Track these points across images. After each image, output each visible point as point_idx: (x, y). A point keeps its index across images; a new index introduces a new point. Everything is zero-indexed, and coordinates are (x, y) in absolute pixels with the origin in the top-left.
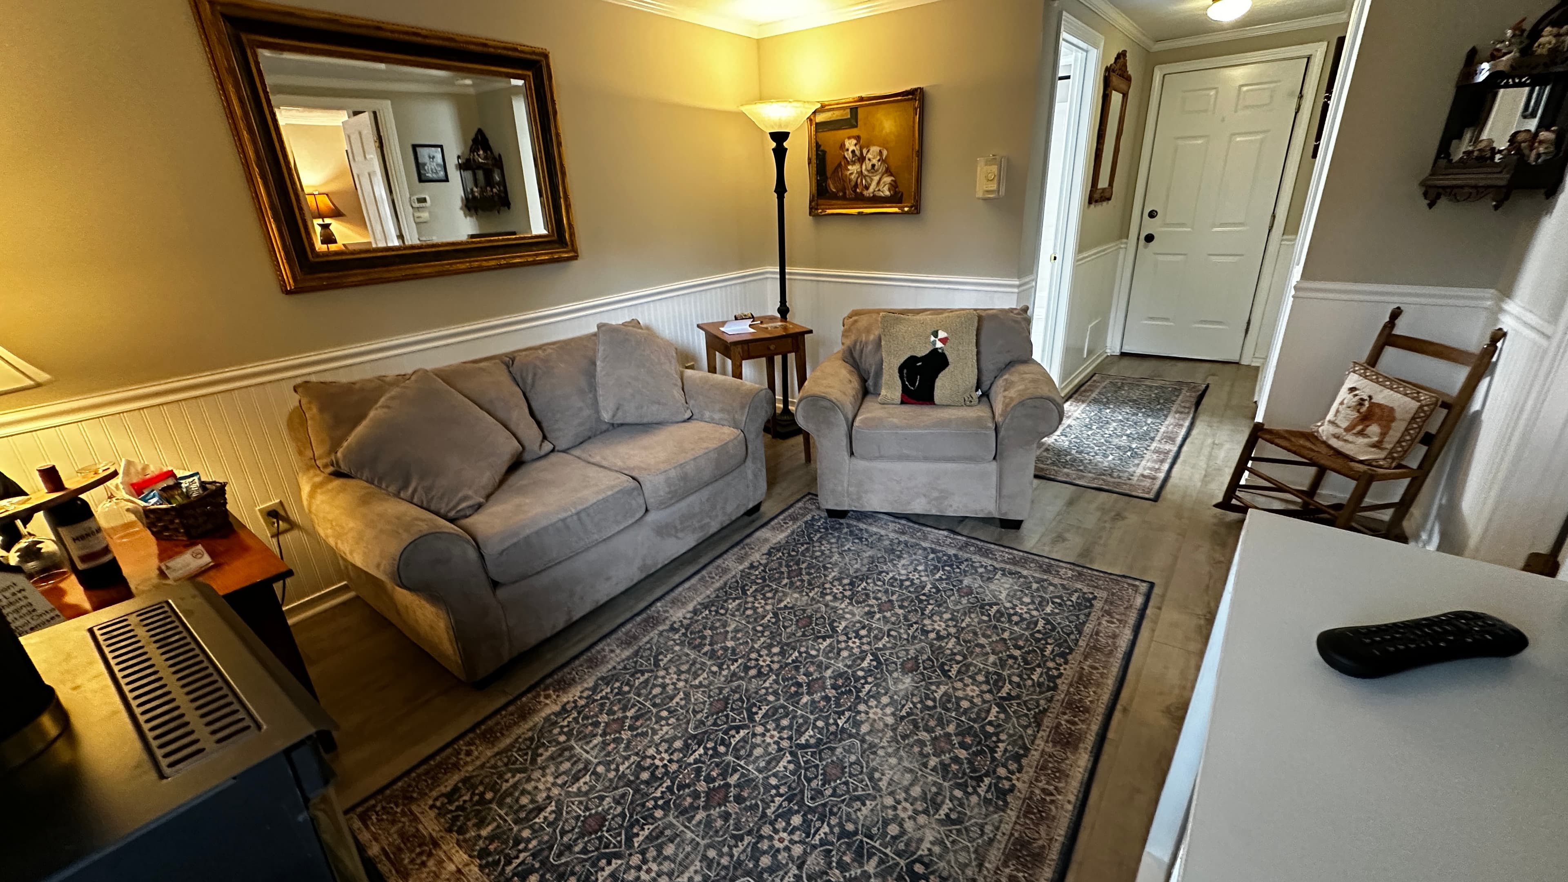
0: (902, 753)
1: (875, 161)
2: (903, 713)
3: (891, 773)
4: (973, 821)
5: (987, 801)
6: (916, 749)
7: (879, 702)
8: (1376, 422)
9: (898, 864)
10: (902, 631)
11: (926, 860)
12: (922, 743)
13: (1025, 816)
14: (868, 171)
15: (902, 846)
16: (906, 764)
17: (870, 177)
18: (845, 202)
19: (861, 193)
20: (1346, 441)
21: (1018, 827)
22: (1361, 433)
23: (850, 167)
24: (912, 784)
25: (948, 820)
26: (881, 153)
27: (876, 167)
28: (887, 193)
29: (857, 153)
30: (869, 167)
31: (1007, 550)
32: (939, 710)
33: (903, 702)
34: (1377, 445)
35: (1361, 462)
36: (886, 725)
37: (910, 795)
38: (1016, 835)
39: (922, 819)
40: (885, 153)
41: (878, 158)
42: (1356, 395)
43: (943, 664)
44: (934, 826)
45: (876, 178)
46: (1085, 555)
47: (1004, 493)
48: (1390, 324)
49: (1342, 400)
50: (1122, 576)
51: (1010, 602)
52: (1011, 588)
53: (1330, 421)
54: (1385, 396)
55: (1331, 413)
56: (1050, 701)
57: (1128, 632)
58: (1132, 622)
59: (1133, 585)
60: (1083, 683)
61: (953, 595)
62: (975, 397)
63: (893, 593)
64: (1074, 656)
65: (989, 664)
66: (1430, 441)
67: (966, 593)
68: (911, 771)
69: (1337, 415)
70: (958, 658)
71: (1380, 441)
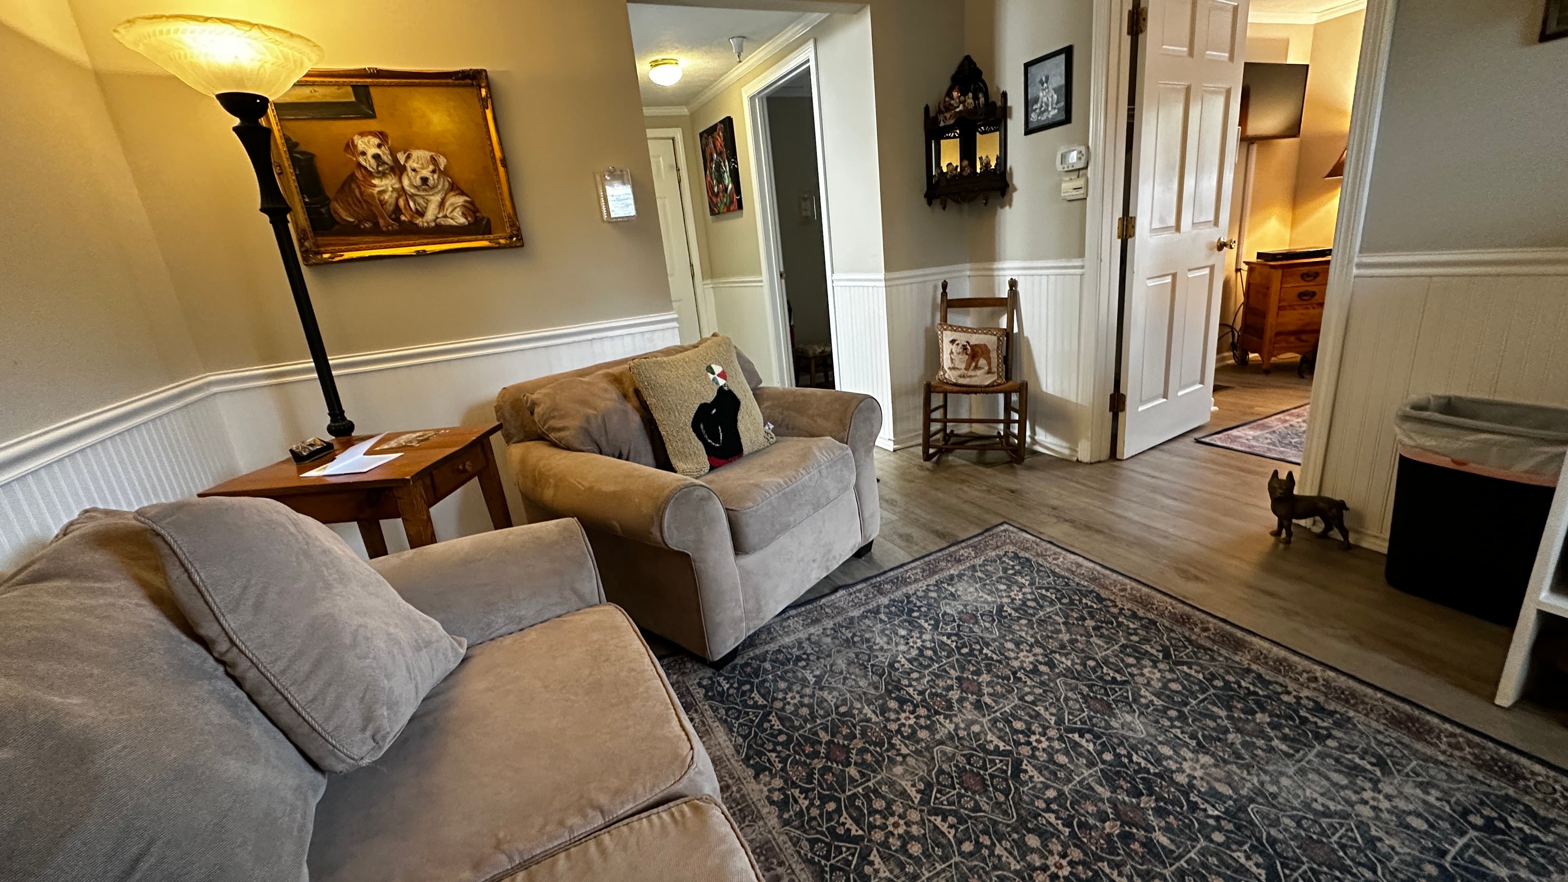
0: (1270, 768)
1: (425, 173)
2: (1194, 743)
3: (1308, 790)
4: (1374, 745)
5: (1338, 725)
6: (1260, 753)
7: (1170, 758)
8: (981, 356)
9: (1480, 840)
10: (1027, 689)
11: (1459, 809)
12: (1247, 745)
13: (1354, 706)
14: (416, 187)
15: (1445, 825)
16: (1290, 771)
17: (423, 197)
18: (382, 239)
19: (411, 222)
20: (970, 376)
21: (1373, 716)
22: (976, 368)
23: (375, 182)
24: (1327, 778)
25: (1381, 765)
26: (433, 160)
27: (431, 182)
28: (462, 220)
29: (387, 158)
30: (418, 182)
31: (906, 568)
32: (1185, 710)
33: (1171, 735)
34: (989, 372)
35: (986, 386)
36: (1216, 766)
37: (1347, 786)
38: (1384, 721)
39: (1387, 789)
40: (442, 162)
41: (431, 167)
42: (958, 345)
43: (1101, 678)
44: (1395, 782)
45: (437, 198)
46: (941, 535)
47: (867, 514)
48: (944, 293)
49: (949, 351)
50: (987, 530)
51: (1001, 597)
52: (976, 589)
53: (949, 368)
54: (976, 339)
55: (946, 363)
56: (1172, 631)
57: (1073, 557)
58: (1059, 550)
59: (1005, 531)
60: (1145, 603)
61: (971, 628)
62: (770, 432)
63: (942, 671)
64: (1104, 594)
65: (1106, 646)
66: (1006, 360)
67: (971, 618)
68: (1302, 772)
69: (952, 363)
70: (1091, 663)
71: (990, 369)
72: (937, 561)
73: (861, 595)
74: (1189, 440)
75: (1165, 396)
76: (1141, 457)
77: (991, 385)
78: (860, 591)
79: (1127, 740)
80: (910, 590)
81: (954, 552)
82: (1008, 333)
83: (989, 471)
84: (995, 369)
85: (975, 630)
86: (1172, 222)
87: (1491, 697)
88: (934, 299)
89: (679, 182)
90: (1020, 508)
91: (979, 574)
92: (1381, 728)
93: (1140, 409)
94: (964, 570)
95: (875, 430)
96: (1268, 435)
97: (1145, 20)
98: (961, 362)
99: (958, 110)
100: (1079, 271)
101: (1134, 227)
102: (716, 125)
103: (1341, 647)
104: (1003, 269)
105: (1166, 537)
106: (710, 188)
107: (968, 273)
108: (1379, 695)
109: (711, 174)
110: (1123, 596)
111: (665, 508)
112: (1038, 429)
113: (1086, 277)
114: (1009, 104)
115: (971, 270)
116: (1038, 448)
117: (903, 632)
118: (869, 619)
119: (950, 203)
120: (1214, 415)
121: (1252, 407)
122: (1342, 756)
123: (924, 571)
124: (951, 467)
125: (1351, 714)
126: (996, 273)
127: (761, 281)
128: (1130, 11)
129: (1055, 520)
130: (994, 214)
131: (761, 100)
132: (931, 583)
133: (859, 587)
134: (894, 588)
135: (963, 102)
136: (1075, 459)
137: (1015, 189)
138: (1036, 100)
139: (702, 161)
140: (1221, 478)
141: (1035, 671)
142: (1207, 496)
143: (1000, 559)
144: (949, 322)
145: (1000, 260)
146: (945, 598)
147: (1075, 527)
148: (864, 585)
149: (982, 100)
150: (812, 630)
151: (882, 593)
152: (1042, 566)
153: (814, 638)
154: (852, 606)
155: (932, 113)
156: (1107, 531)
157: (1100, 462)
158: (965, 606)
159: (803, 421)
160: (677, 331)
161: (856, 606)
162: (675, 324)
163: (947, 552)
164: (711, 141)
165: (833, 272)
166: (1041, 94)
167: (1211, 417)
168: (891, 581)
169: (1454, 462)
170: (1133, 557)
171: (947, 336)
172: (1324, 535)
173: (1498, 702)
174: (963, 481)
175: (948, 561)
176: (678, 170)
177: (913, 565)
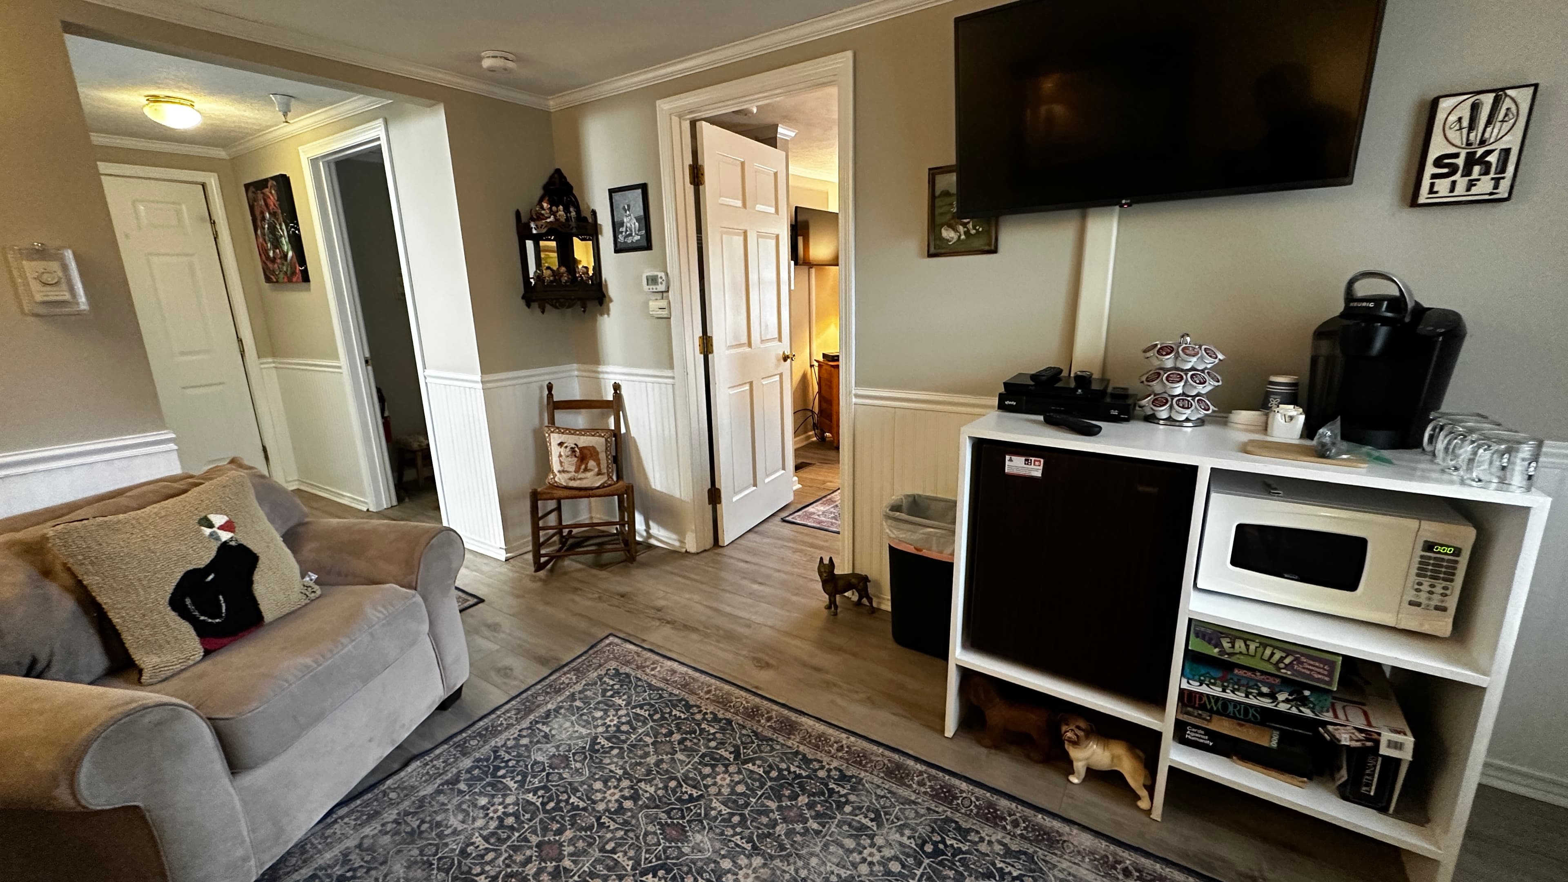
0: (803, 852)
2: (748, 847)
3: (829, 864)
4: (874, 801)
5: (853, 789)
6: (798, 838)
7: (729, 871)
8: (590, 458)
9: (930, 866)
10: (609, 835)
11: (920, 842)
12: (790, 833)
13: (864, 766)
15: (911, 861)
16: (817, 849)
20: (580, 479)
21: (875, 773)
22: (586, 470)
24: (842, 846)
25: (877, 819)
31: (498, 713)
32: (746, 812)
33: (732, 845)
34: (599, 473)
35: (598, 488)
36: (765, 865)
37: (855, 848)
38: (882, 775)
39: (879, 841)
42: (566, 447)
43: (679, 799)
44: (884, 832)
46: (542, 661)
47: (448, 660)
48: (550, 395)
49: (558, 454)
50: (592, 647)
51: (596, 727)
52: (572, 723)
53: (559, 472)
54: (584, 441)
55: (556, 466)
56: (744, 727)
57: (669, 663)
58: (657, 658)
59: (609, 644)
60: (724, 702)
61: (560, 774)
62: (312, 584)
63: (522, 841)
64: (692, 700)
65: (687, 760)
66: (616, 460)
67: (562, 762)
68: (826, 846)
69: (562, 466)
70: (673, 784)
71: (600, 470)
72: (535, 696)
73: (439, 763)
74: (777, 519)
75: (755, 485)
76: (740, 541)
77: (602, 486)
78: (438, 757)
79: (695, 864)
80: (499, 741)
81: (554, 681)
82: (616, 434)
83: (603, 574)
84: (605, 471)
85: (564, 776)
86: (744, 339)
87: (942, 731)
88: (541, 398)
89: (215, 239)
90: (628, 614)
91: (578, 703)
92: (879, 782)
93: (734, 499)
94: (562, 702)
95: (454, 566)
96: (832, 510)
97: (703, 175)
98: (570, 464)
99: (548, 220)
100: (670, 381)
101: (712, 345)
102: (266, 181)
103: (860, 710)
104: (607, 373)
105: (749, 626)
106: (263, 252)
107: (576, 373)
108: (881, 750)
109: (263, 234)
110: (707, 699)
111: (80, 759)
112: (651, 523)
113: (676, 387)
114: (599, 222)
115: (578, 370)
116: (653, 542)
117: (483, 801)
118: (445, 794)
119: (548, 307)
120: (796, 493)
121: (824, 482)
122: (853, 820)
123: (519, 711)
124: (565, 573)
125: (863, 774)
126: (601, 376)
127: (339, 367)
128: (690, 166)
129: (658, 623)
130: (595, 320)
131: (328, 164)
132: (524, 726)
133: (438, 752)
134: (481, 743)
135: (554, 214)
136: (684, 550)
137: (611, 301)
138: (622, 224)
139: (250, 218)
140: (796, 557)
141: (620, 810)
142: (784, 576)
143: (601, 679)
144: (557, 425)
145: (604, 364)
146: (538, 742)
147: (675, 628)
148: (446, 746)
149: (573, 214)
150: (367, 831)
151: (464, 754)
152: (640, 680)
153: (367, 843)
154: (425, 781)
155: (524, 219)
156: (701, 628)
157: (705, 551)
158: (557, 747)
159: (359, 565)
160: (175, 456)
161: (431, 778)
162: (172, 446)
163: (547, 681)
164: (260, 196)
165: (425, 368)
166: (625, 220)
167: (795, 495)
168: (480, 734)
169: (916, 548)
170: (720, 653)
171: (555, 439)
172: (859, 603)
173: (946, 735)
174: (575, 590)
175: (547, 693)
176: (213, 223)
177: (507, 707)
